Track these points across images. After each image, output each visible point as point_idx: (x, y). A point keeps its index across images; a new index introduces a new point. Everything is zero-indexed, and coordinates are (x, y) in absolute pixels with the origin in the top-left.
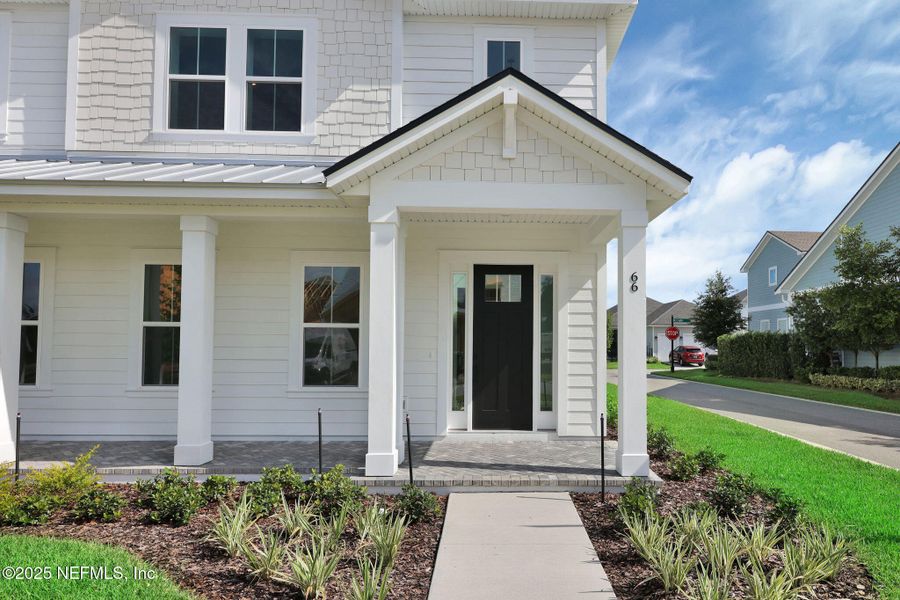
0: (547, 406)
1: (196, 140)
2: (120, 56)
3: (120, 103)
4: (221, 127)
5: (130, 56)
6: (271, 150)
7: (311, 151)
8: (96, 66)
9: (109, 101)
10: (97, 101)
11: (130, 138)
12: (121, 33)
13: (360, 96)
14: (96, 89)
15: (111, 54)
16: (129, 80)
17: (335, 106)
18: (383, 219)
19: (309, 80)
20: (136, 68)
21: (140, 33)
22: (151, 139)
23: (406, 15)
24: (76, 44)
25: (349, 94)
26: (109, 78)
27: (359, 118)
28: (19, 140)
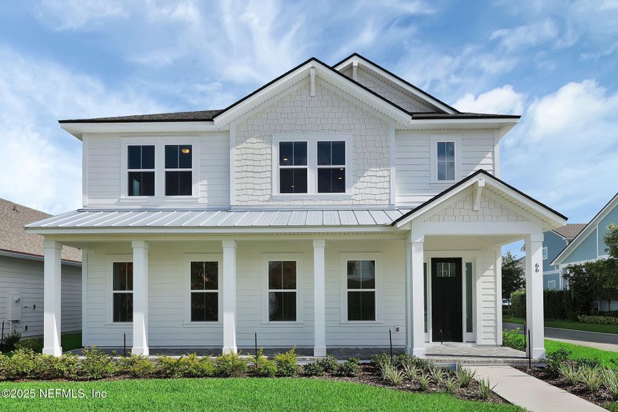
0: (470, 329)
1: (294, 198)
2: (256, 157)
3: (255, 181)
4: (306, 192)
5: (260, 157)
6: (331, 203)
7: (351, 202)
8: (243, 163)
9: (250, 180)
10: (244, 180)
11: (261, 198)
12: (255, 146)
13: (374, 173)
14: (243, 174)
15: (251, 157)
16: (260, 169)
17: (362, 179)
18: (418, 241)
19: (349, 167)
20: (263, 163)
21: (264, 146)
22: (272, 198)
23: (396, 130)
24: (234, 152)
25: (369, 173)
26: (250, 169)
27: (375, 185)
28: (206, 201)
